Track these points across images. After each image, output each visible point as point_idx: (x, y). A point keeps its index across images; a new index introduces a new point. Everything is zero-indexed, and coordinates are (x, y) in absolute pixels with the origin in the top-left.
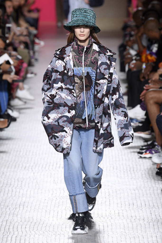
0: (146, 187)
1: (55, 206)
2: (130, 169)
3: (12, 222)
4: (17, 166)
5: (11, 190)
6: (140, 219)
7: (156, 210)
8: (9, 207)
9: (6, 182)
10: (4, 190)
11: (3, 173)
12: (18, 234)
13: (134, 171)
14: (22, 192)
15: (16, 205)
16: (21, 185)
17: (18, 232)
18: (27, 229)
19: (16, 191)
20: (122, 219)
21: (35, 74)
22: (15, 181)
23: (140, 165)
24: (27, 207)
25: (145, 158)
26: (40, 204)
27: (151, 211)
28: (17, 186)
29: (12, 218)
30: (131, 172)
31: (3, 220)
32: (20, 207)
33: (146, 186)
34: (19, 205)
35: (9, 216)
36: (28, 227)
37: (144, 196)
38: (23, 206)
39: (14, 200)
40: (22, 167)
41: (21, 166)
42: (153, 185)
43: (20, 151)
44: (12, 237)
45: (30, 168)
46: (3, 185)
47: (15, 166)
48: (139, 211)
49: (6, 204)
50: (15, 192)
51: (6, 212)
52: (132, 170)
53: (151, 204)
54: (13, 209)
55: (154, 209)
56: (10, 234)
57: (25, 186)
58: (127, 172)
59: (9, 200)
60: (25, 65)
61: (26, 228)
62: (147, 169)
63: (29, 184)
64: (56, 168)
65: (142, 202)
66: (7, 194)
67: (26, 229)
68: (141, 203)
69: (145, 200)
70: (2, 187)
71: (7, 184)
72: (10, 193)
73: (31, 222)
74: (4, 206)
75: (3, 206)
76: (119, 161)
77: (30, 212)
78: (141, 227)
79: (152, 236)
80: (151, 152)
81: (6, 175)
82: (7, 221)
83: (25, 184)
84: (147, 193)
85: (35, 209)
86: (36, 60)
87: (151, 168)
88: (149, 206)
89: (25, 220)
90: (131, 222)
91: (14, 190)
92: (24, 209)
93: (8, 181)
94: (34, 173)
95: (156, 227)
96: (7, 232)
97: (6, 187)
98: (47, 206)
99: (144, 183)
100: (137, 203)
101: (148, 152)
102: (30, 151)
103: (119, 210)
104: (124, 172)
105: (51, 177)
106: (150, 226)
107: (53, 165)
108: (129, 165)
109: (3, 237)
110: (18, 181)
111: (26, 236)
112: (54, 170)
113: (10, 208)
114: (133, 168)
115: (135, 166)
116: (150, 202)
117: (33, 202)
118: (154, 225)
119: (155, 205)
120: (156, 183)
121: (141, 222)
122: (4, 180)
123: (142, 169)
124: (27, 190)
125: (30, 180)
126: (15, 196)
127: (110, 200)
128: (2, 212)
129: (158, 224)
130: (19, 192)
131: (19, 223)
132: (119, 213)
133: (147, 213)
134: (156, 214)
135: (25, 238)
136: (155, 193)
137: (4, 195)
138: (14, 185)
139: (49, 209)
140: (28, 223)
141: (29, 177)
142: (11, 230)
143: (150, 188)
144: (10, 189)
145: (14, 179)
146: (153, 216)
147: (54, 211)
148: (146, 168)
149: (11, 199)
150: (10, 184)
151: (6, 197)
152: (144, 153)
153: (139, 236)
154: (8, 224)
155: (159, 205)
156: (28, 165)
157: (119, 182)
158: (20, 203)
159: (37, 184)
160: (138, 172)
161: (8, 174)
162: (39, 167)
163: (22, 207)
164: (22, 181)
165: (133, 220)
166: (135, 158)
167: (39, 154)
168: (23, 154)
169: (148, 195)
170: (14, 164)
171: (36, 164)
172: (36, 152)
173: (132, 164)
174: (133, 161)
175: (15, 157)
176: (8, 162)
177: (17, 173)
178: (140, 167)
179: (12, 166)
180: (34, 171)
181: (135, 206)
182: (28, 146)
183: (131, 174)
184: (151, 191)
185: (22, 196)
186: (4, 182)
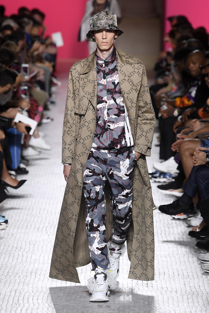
0: (180, 254)
2: (161, 232)
3: (22, 292)
4: (29, 226)
5: (22, 255)
6: (171, 291)
7: (191, 280)
8: (18, 275)
9: (15, 245)
10: (13, 254)
11: (12, 235)
12: (29, 306)
13: (165, 234)
14: (34, 257)
15: (27, 273)
16: (33, 249)
17: (29, 304)
18: (40, 301)
19: (27, 256)
20: (151, 291)
21: (52, 120)
22: (26, 244)
23: (173, 228)
24: (40, 275)
25: (179, 219)
27: (184, 282)
28: (29, 250)
29: (22, 288)
30: (162, 236)
31: (12, 289)
32: (32, 274)
33: (180, 252)
34: (30, 273)
35: (19, 285)
36: (40, 298)
37: (177, 264)
38: (36, 273)
39: (25, 266)
40: (34, 228)
41: (33, 226)
43: (33, 210)
44: (21, 310)
45: (44, 229)
46: (12, 249)
47: (27, 226)
48: (171, 281)
49: (16, 271)
50: (27, 258)
51: (15, 280)
52: (163, 233)
53: (185, 274)
54: (24, 277)
55: (188, 280)
56: (19, 306)
57: (38, 250)
58: (158, 235)
59: (19, 266)
60: (41, 109)
61: (38, 299)
62: (182, 232)
63: (42, 248)
65: (175, 271)
66: (17, 259)
67: (38, 301)
68: (174, 273)
69: (178, 269)
70: (11, 250)
71: (17, 248)
72: (20, 258)
73: (44, 293)
74: (13, 273)
75: (11, 274)
77: (43, 281)
78: (173, 300)
79: (186, 311)
81: (15, 237)
82: (16, 291)
83: (38, 248)
84: (180, 261)
87: (185, 232)
88: (183, 276)
89: (38, 290)
90: (161, 294)
91: (25, 255)
92: (36, 277)
93: (18, 244)
94: (48, 236)
95: (190, 300)
96: (15, 304)
97: (15, 251)
99: (178, 249)
100: (169, 272)
101: (182, 213)
102: (44, 209)
106: (183, 300)
108: (160, 228)
109: (11, 310)
110: (30, 244)
111: (38, 308)
113: (20, 276)
114: (165, 231)
115: (167, 229)
116: (184, 271)
117: (46, 269)
118: (188, 299)
119: (190, 274)
121: (174, 294)
122: (14, 243)
123: (176, 232)
124: (40, 255)
125: (44, 243)
126: (26, 262)
128: (11, 281)
129: (193, 297)
130: (31, 257)
131: (30, 293)
132: (147, 283)
133: (180, 284)
134: (191, 285)
135: (37, 311)
136: (190, 261)
137: (13, 260)
138: (25, 249)
140: (41, 293)
141: (43, 240)
142: (21, 302)
143: (184, 254)
144: (20, 253)
145: (25, 242)
146: (188, 288)
148: (179, 231)
149: (21, 265)
150: (21, 248)
151: (15, 263)
152: (178, 214)
153: (170, 311)
154: (17, 295)
155: (194, 274)
156: (41, 226)
158: (32, 270)
160: (170, 236)
161: (18, 236)
163: (33, 274)
164: (34, 245)
165: (163, 292)
166: (168, 220)
167: (55, 212)
168: (36, 212)
169: (182, 264)
170: (26, 224)
171: (52, 225)
172: (51, 211)
173: (164, 226)
174: (164, 223)
175: (27, 216)
176: (18, 221)
177: (28, 234)
178: (173, 230)
179: (23, 227)
180: (49, 233)
181: (166, 276)
182: (42, 204)
183: (162, 238)
184: (185, 259)
185: (34, 262)
186: (14, 245)
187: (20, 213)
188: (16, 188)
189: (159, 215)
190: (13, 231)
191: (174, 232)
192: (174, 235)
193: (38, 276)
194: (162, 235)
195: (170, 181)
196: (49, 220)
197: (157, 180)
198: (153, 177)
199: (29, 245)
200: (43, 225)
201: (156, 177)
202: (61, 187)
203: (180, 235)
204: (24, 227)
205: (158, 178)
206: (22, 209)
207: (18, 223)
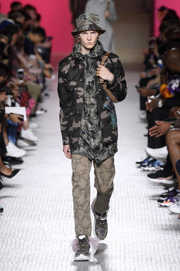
0: (167, 240)
1: (63, 260)
2: (149, 218)
4: (22, 214)
5: (15, 241)
7: (177, 266)
8: (11, 261)
9: (9, 232)
10: (6, 241)
11: (6, 222)
13: (153, 221)
14: (26, 243)
15: (19, 259)
16: (26, 236)
19: (20, 242)
21: (46, 111)
22: (19, 231)
23: (160, 215)
24: (32, 261)
25: (165, 206)
26: (46, 258)
27: (171, 267)
28: (21, 237)
32: (24, 260)
33: (166, 238)
37: (164, 250)
38: (28, 259)
39: (17, 253)
40: (27, 216)
41: (26, 214)
42: (175, 237)
43: (26, 198)
45: (37, 216)
47: (20, 214)
48: (158, 266)
49: (9, 257)
50: (19, 244)
51: (8, 266)
52: (151, 220)
53: (172, 259)
54: (16, 263)
55: (174, 265)
57: (30, 237)
58: (146, 222)
59: (12, 252)
62: (169, 219)
63: (35, 235)
64: (65, 217)
65: (161, 256)
66: (10, 246)
68: (160, 258)
69: (165, 254)
70: (4, 237)
71: (10, 235)
72: (13, 244)
74: (6, 259)
76: (137, 209)
77: (35, 266)
80: (172, 200)
81: (9, 225)
83: (30, 235)
84: (167, 247)
85: (41, 263)
86: (47, 95)
88: (169, 261)
91: (18, 241)
92: (29, 263)
93: (11, 231)
94: (41, 223)
97: (8, 238)
98: (54, 260)
99: (164, 235)
100: (156, 257)
101: (169, 200)
102: (37, 197)
103: (135, 265)
104: (142, 222)
105: (60, 227)
107: (62, 214)
108: (148, 215)
112: (63, 220)
113: (12, 262)
114: (153, 218)
115: (154, 216)
116: (170, 257)
117: (38, 255)
119: (176, 260)
120: (177, 236)
122: (7, 231)
123: (162, 219)
124: (32, 242)
125: (36, 230)
126: (18, 248)
127: (125, 253)
128: (4, 266)
130: (24, 244)
132: (135, 268)
133: (166, 269)
134: (177, 270)
136: (176, 247)
137: (6, 247)
138: (18, 235)
139: (56, 264)
141: (35, 227)
143: (171, 240)
145: (18, 229)
147: (62, 266)
148: (167, 218)
149: (14, 251)
150: (14, 235)
151: (9, 250)
152: (165, 202)
156: (34, 213)
157: (136, 233)
158: (24, 256)
159: (44, 234)
160: (158, 223)
161: (12, 223)
162: (47, 215)
163: (26, 260)
164: (27, 232)
166: (155, 207)
167: (47, 201)
168: (29, 201)
169: (168, 249)
170: (19, 212)
171: (44, 213)
172: (44, 199)
173: (152, 213)
174: (152, 210)
175: (20, 204)
176: (12, 210)
177: (22, 222)
178: (161, 217)
179: (16, 214)
180: (41, 220)
181: (153, 261)
182: (35, 192)
183: (150, 224)
184: (171, 244)
185: (26, 248)
186: (7, 232)
187: (14, 201)
188: (10, 177)
189: (147, 203)
190: (7, 219)
191: (161, 219)
192: (161, 222)
193: (30, 262)
194: (150, 221)
195: (158, 169)
196: (42, 208)
197: (146, 168)
198: (142, 166)
199: (22, 232)
200: (36, 212)
201: (145, 166)
202: (53, 175)
203: (167, 222)
204: (18, 215)
205: (147, 167)
206: (16, 197)
207: (12, 211)
